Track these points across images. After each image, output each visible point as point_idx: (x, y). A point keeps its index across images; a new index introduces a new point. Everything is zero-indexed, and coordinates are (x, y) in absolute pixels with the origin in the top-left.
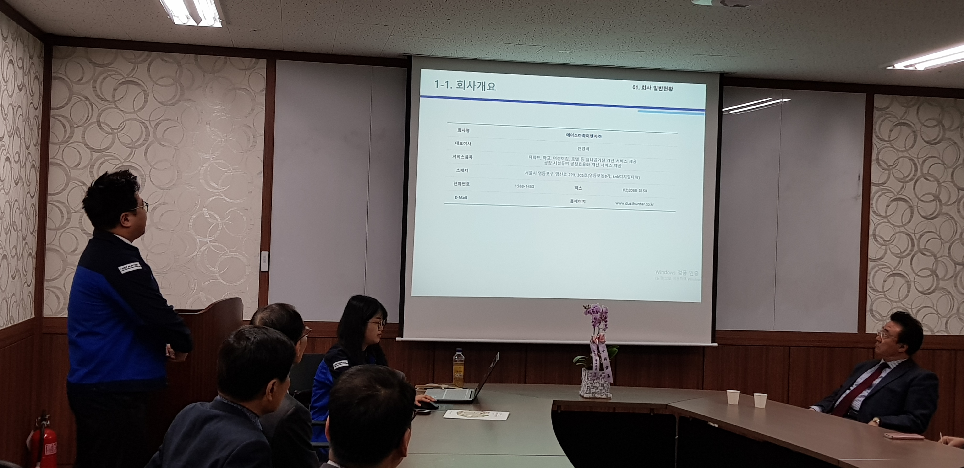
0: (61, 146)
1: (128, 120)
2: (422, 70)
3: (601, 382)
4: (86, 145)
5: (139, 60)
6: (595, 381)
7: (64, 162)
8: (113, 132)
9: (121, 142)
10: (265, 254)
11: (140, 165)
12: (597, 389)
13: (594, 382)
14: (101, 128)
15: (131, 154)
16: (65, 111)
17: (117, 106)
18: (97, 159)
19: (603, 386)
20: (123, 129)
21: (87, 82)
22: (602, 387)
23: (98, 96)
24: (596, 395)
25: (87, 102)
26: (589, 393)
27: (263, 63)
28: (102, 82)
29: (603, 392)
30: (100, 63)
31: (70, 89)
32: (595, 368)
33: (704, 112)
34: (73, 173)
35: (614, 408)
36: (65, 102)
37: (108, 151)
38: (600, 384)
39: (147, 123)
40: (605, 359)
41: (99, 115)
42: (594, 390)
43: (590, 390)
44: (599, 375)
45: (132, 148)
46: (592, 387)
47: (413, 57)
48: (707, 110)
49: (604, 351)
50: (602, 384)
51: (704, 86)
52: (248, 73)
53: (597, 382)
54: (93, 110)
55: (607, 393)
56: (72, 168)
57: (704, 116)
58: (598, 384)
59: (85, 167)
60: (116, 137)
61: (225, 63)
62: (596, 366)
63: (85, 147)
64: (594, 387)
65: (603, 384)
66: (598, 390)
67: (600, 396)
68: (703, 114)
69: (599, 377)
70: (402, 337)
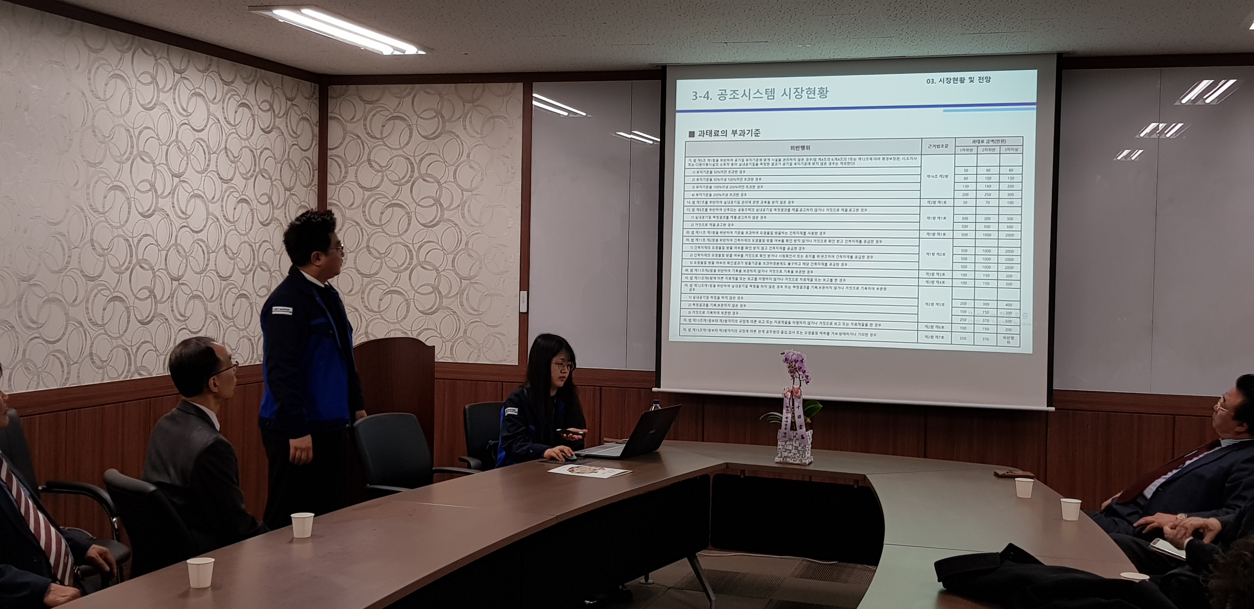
0: (337, 186)
1: (395, 157)
2: (678, 81)
3: (794, 444)
4: (359, 184)
5: (404, 94)
6: (787, 443)
7: (340, 202)
8: (382, 170)
9: (389, 180)
10: (524, 293)
11: (407, 203)
12: (790, 452)
13: (785, 444)
14: (371, 167)
15: (398, 191)
16: (339, 152)
17: (385, 143)
18: (369, 198)
19: (798, 450)
20: (390, 166)
21: (359, 120)
22: (796, 451)
23: (368, 134)
24: (788, 459)
25: (359, 141)
26: (781, 457)
27: (520, 86)
28: (372, 119)
29: (798, 457)
30: (369, 100)
31: (344, 129)
32: (785, 427)
33: (1035, 106)
34: (348, 213)
35: (810, 477)
36: (339, 142)
37: (378, 189)
38: (794, 447)
39: (412, 159)
40: (799, 417)
41: (369, 154)
42: (786, 454)
43: (781, 453)
44: (793, 435)
45: (399, 185)
46: (784, 450)
47: (667, 68)
48: (1040, 104)
49: (798, 407)
50: (795, 447)
51: (1035, 72)
52: (506, 98)
53: (789, 445)
54: (364, 148)
55: (802, 457)
56: (347, 208)
57: (1035, 111)
58: (791, 446)
59: (358, 206)
60: (385, 175)
61: (484, 90)
62: (786, 425)
63: (358, 187)
64: (786, 449)
65: (798, 447)
66: (792, 454)
67: (792, 461)
68: (1033, 109)
69: (792, 438)
70: (660, 388)
